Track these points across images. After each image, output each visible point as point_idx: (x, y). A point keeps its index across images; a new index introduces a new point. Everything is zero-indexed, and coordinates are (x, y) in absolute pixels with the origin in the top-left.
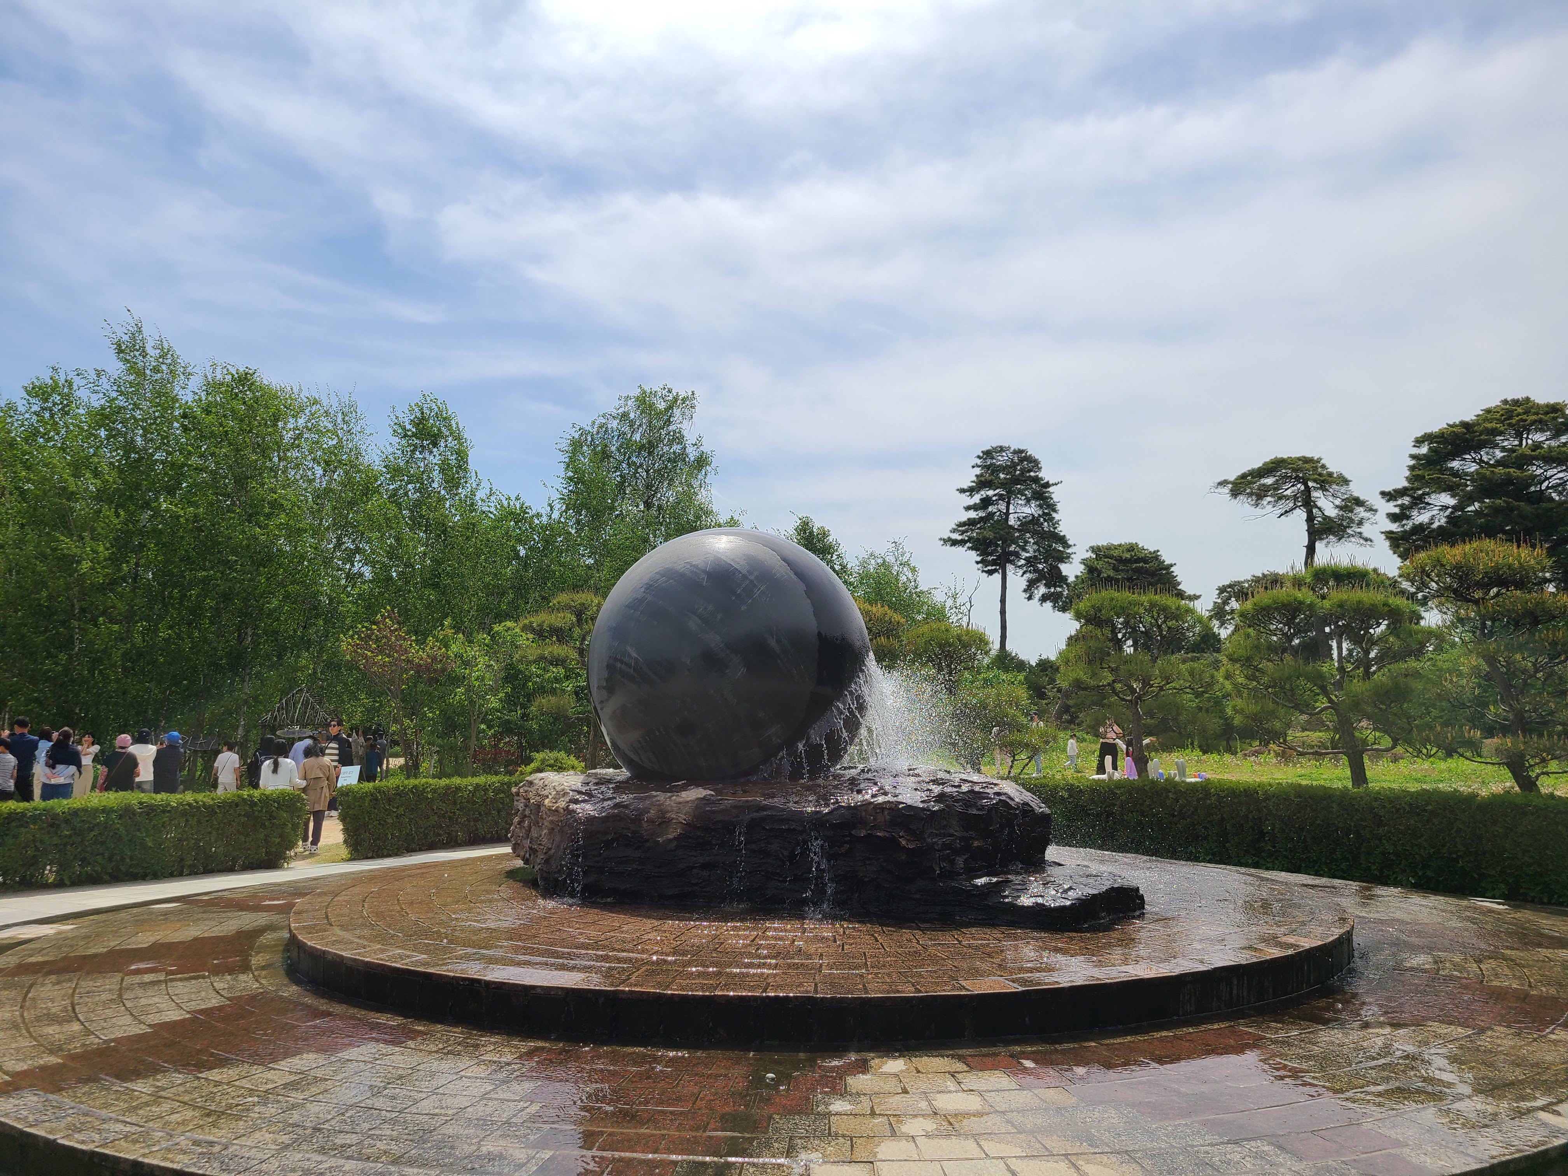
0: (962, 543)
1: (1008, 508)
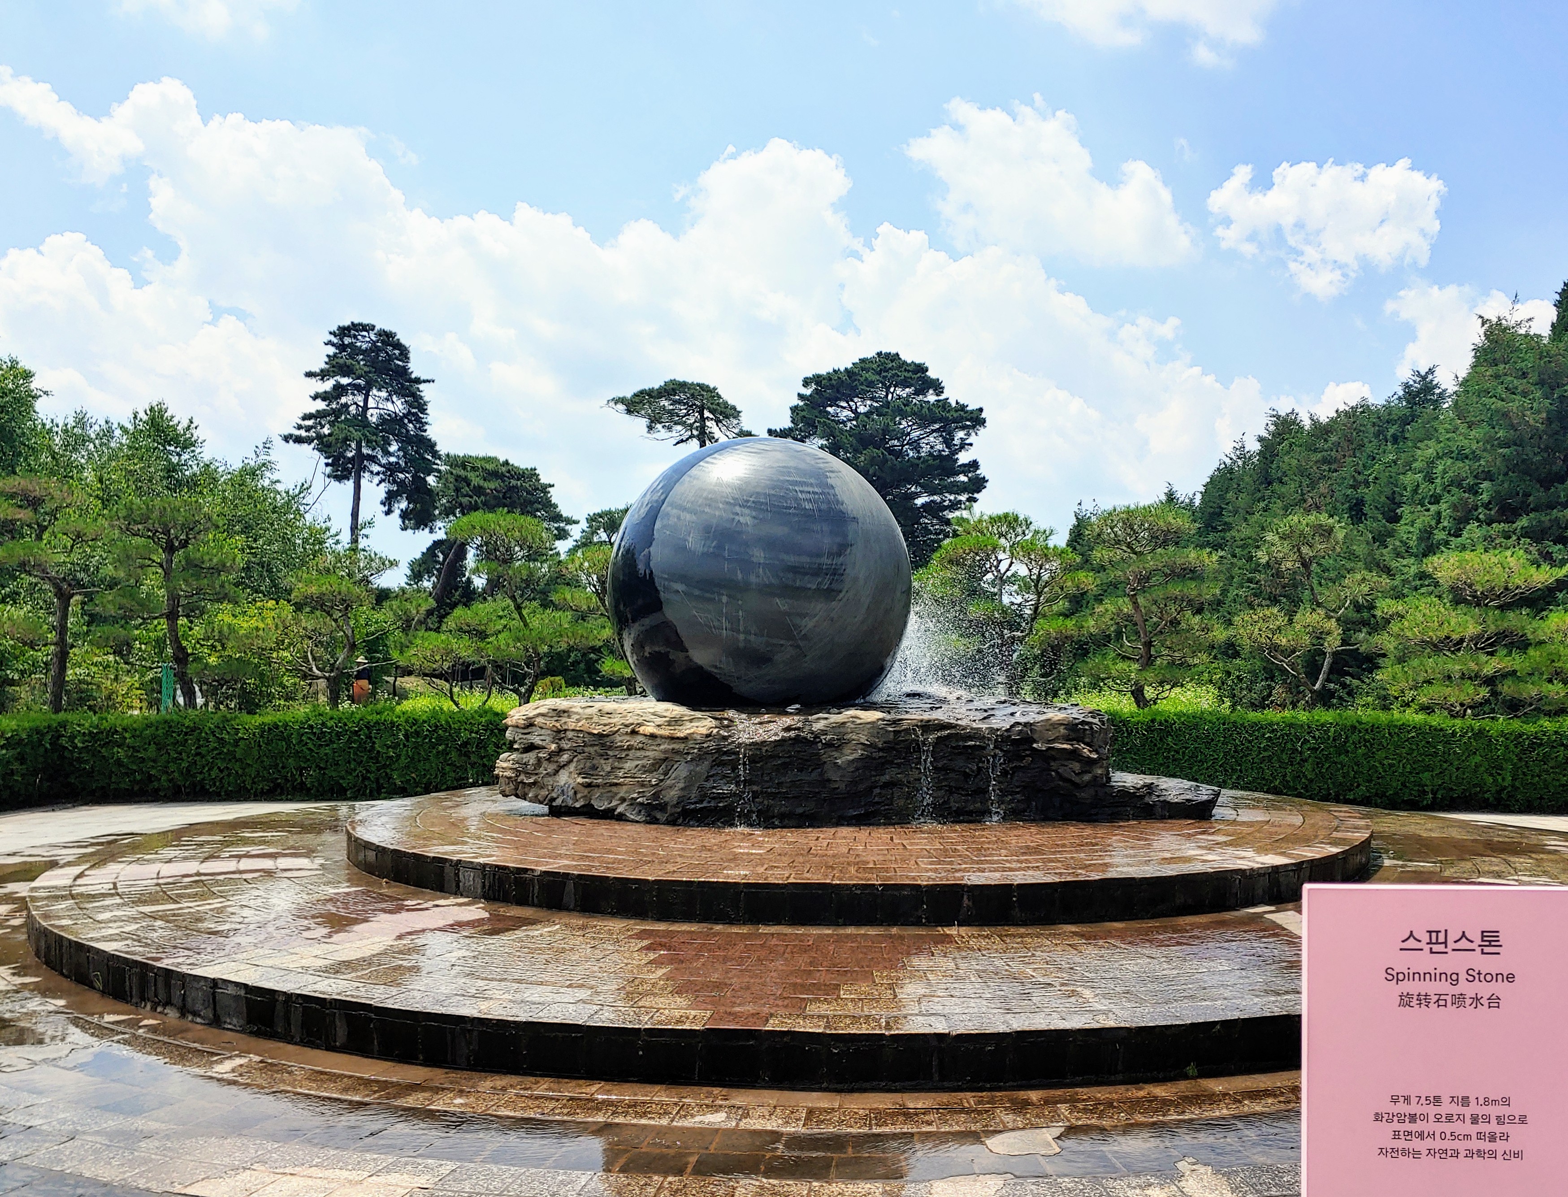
0: (308, 440)
1: (366, 401)
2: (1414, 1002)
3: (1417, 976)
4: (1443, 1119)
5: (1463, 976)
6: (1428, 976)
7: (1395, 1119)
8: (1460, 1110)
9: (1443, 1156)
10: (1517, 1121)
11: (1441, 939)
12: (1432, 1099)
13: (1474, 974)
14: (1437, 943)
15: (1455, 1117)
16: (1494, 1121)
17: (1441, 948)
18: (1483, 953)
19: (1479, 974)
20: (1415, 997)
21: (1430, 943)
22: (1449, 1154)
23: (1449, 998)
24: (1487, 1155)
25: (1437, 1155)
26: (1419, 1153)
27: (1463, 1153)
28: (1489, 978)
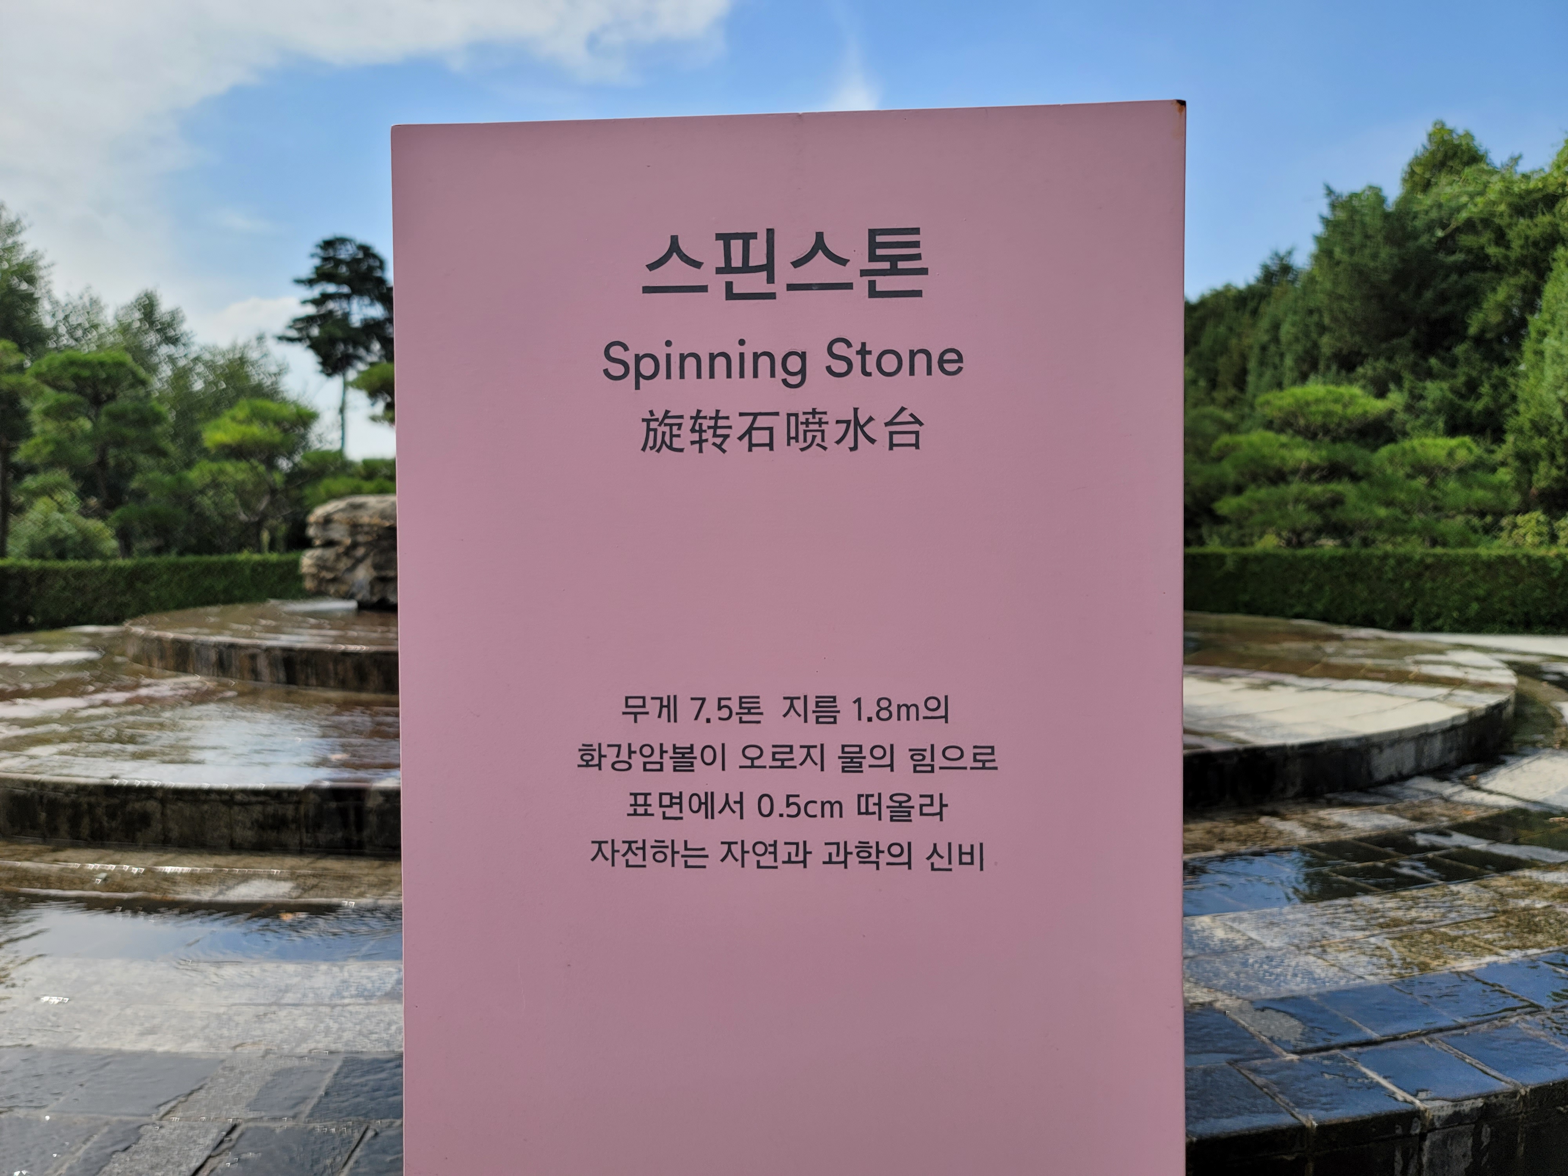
0: (299, 340)
2: (686, 437)
3: (691, 363)
4: (767, 760)
5: (818, 360)
6: (720, 362)
7: (637, 761)
8: (813, 733)
9: (767, 860)
10: (968, 761)
11: (758, 257)
12: (735, 705)
13: (851, 354)
14: (746, 268)
15: (799, 754)
16: (903, 760)
17: (756, 282)
18: (873, 292)
19: (863, 352)
20: (688, 424)
21: (727, 269)
22: (782, 856)
23: (780, 425)
24: (885, 858)
25: (750, 858)
26: (701, 853)
27: (819, 853)
28: (889, 363)
